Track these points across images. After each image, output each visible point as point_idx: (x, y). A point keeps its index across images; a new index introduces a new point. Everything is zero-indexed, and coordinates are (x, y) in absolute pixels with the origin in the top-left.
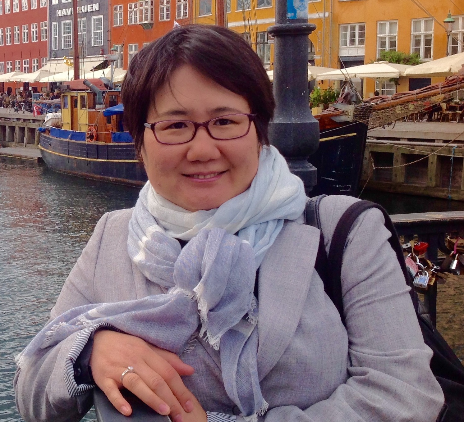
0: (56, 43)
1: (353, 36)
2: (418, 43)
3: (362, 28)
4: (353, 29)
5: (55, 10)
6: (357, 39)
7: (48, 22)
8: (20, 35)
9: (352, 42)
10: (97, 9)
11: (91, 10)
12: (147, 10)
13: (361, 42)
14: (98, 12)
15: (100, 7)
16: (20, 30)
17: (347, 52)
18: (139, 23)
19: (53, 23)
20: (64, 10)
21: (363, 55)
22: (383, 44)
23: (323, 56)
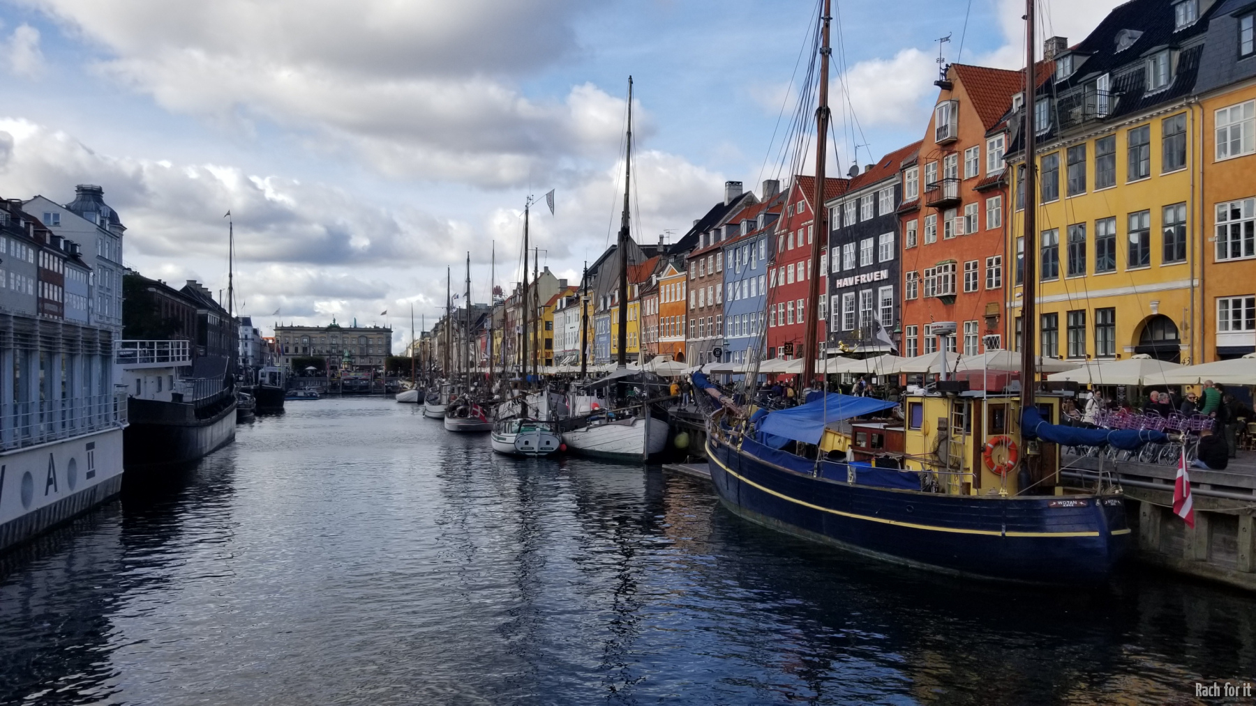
0: (835, 323)
1: (1237, 314)
3: (1250, 303)
4: (1237, 304)
5: (836, 279)
6: (1243, 319)
7: (827, 295)
8: (794, 313)
9: (1237, 325)
10: (885, 277)
11: (878, 279)
12: (946, 277)
13: (1250, 325)
14: (887, 281)
15: (889, 274)
16: (794, 305)
17: (1229, 338)
18: (937, 295)
19: (833, 297)
20: (845, 279)
23: (1192, 345)
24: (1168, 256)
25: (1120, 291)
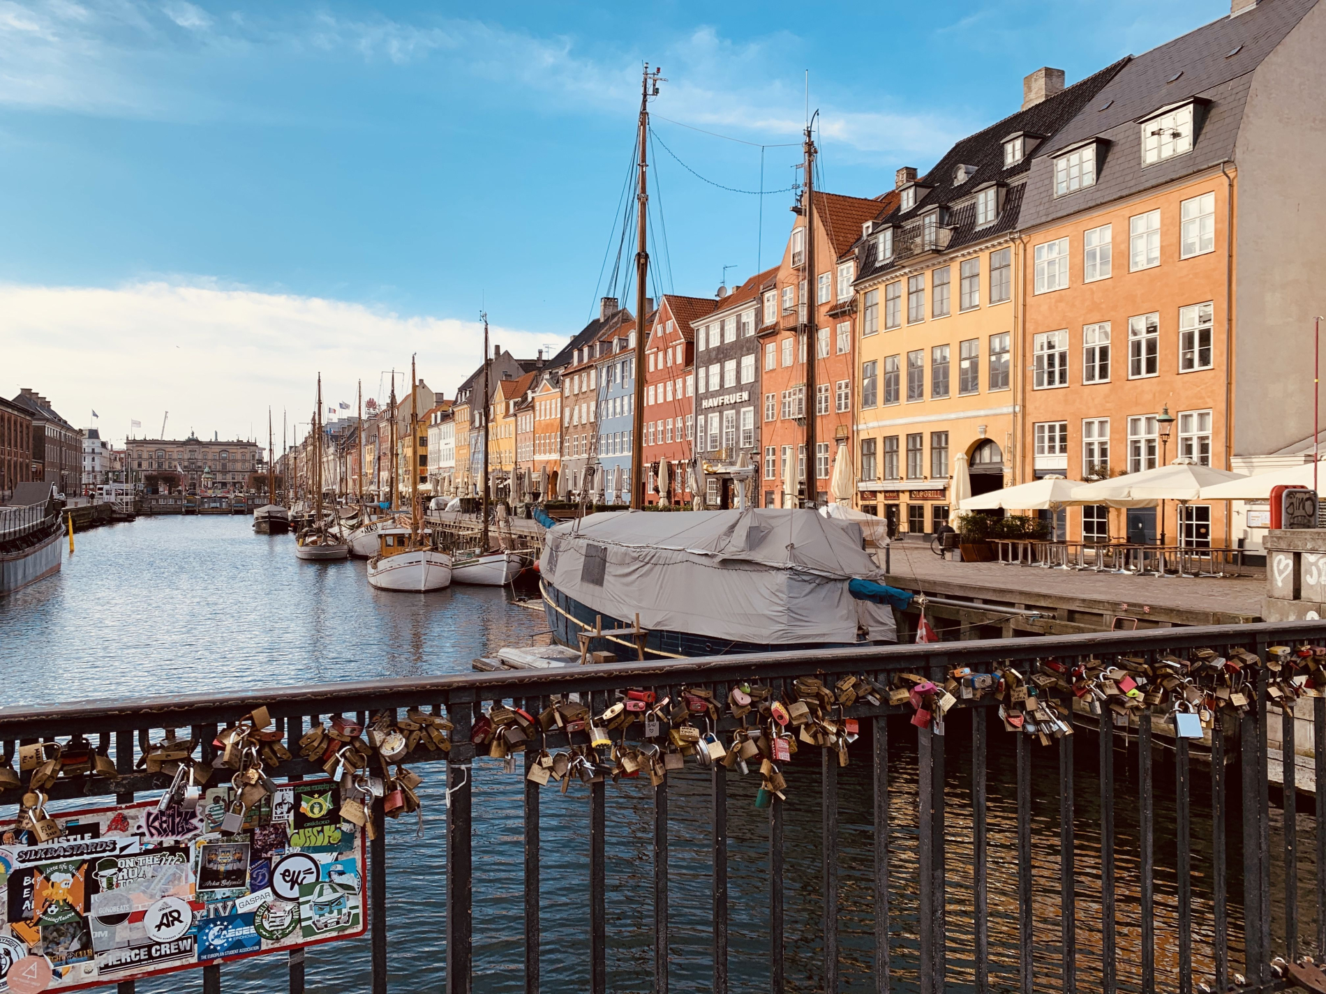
0: (701, 443)
1: (1052, 439)
2: (1137, 451)
3: (1063, 428)
4: (1052, 429)
5: (702, 400)
6: (1057, 444)
7: (693, 415)
8: (663, 432)
9: (1052, 449)
10: (747, 398)
11: (740, 401)
12: (800, 400)
13: (1063, 450)
14: (748, 402)
15: (750, 395)
16: (665, 425)
17: (1043, 462)
18: (792, 417)
19: (699, 417)
20: (711, 400)
21: (1065, 467)
22: (1091, 453)
23: (1014, 468)
24: (994, 384)
25: (953, 416)
